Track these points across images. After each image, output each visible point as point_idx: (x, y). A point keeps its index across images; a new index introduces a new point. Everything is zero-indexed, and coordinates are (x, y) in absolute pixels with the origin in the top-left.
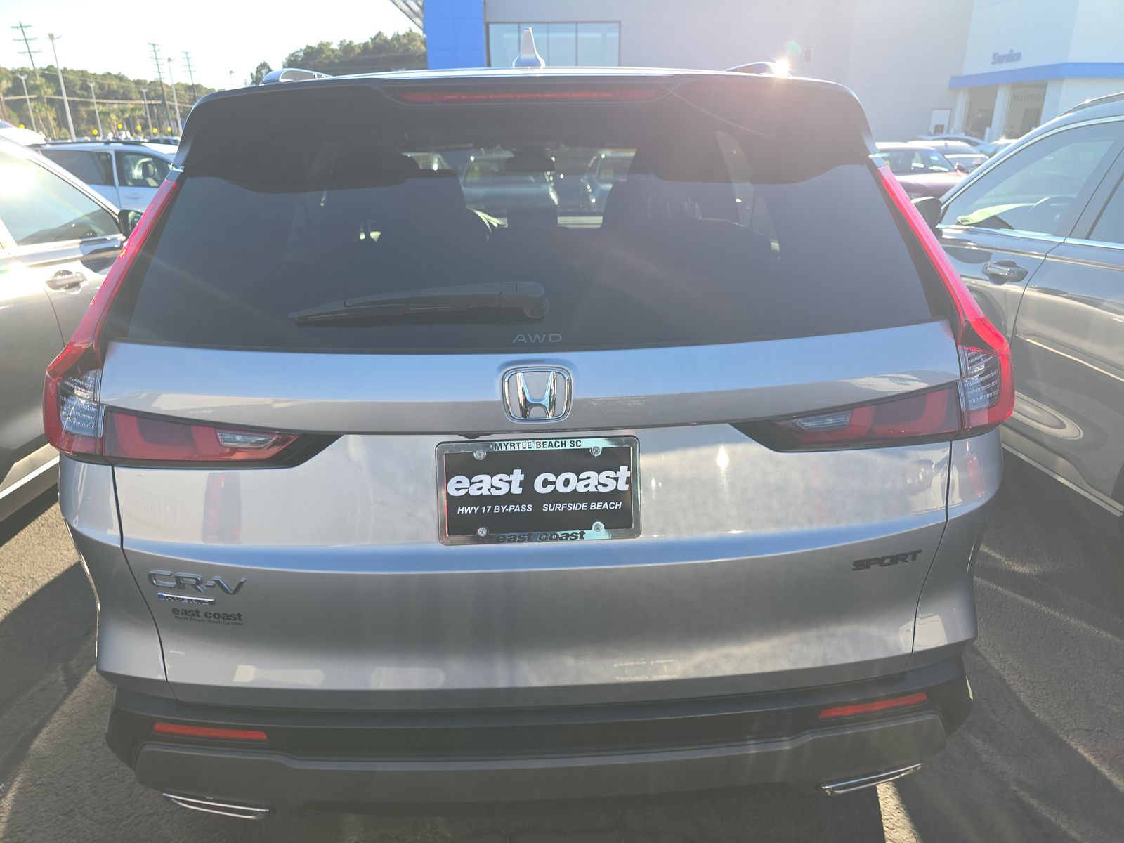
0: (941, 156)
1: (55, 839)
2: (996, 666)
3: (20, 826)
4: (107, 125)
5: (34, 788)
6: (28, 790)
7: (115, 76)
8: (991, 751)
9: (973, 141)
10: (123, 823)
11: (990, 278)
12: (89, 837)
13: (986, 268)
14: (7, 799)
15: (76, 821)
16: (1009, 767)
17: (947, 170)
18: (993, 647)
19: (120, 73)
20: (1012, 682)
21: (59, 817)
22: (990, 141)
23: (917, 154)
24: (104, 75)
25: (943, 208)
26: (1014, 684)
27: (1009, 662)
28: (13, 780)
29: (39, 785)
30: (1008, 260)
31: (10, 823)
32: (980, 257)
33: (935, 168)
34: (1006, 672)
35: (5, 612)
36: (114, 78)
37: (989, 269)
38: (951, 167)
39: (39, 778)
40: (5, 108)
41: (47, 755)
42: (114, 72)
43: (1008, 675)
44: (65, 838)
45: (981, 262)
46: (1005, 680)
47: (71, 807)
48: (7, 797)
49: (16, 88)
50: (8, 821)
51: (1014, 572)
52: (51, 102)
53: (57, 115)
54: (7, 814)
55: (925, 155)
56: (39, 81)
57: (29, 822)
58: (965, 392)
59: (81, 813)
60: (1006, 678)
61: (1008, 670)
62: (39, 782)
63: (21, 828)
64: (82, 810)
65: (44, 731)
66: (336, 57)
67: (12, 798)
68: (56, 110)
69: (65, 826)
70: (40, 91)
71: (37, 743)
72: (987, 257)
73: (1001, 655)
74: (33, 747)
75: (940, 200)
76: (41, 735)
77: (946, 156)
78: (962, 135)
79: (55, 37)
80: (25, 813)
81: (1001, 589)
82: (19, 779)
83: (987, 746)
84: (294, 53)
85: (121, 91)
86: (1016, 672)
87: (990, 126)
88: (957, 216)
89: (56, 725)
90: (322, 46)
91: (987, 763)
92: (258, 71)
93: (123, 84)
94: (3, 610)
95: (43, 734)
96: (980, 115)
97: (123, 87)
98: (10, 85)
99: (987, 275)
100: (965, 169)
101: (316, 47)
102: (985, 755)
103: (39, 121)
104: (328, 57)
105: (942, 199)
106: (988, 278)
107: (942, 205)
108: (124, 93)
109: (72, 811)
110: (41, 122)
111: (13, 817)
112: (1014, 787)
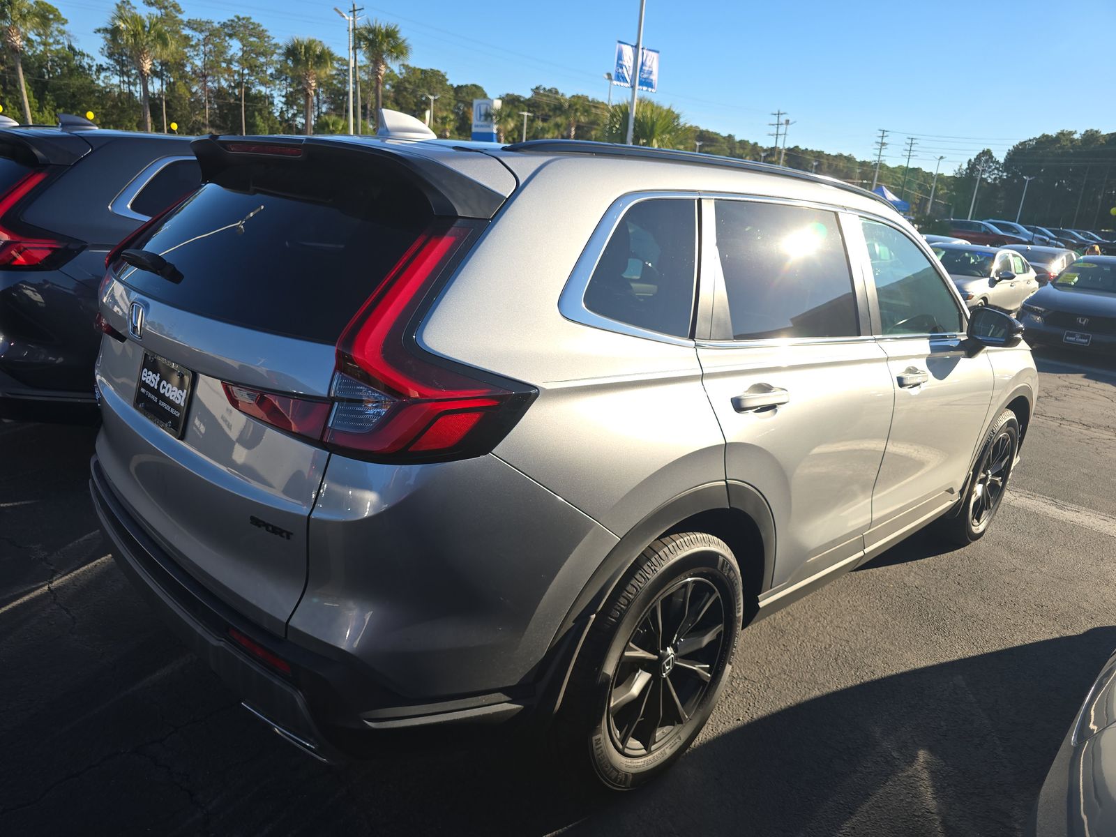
7: (845, 157)
19: (850, 155)
24: (836, 156)
36: (844, 159)
42: (846, 154)
66: (1073, 147)
79: (790, 122)
84: (1026, 142)
85: (845, 170)
90: (1061, 136)
92: (978, 158)
93: (849, 165)
97: (848, 167)
101: (1054, 136)
104: (1062, 147)
108: (847, 172)
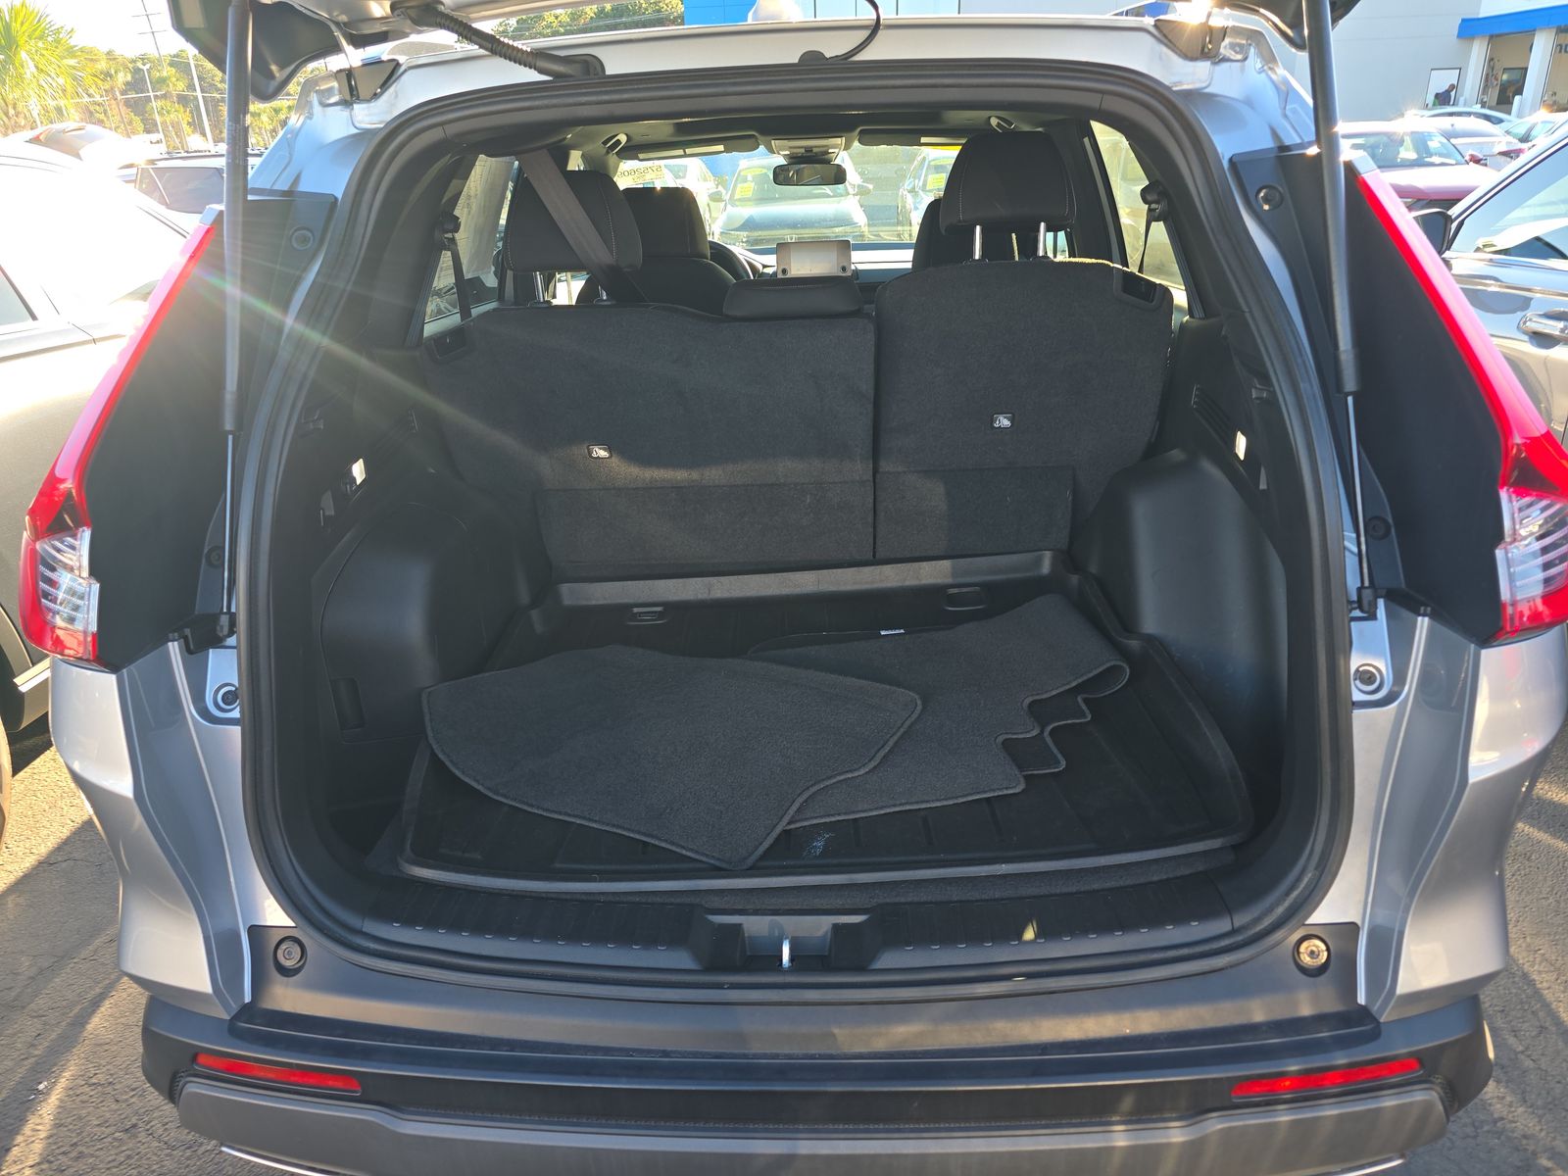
0: (1445, 141)
1: (108, 1169)
2: (1520, 957)
3: (62, 1146)
4: (257, 131)
5: (86, 1089)
6: (78, 1092)
8: (1509, 1099)
9: (1494, 117)
10: (203, 1149)
11: (1531, 338)
12: (155, 1167)
13: (1525, 323)
14: (49, 1104)
15: (140, 1142)
16: (1538, 1128)
17: (1454, 162)
18: (1516, 926)
20: (1545, 985)
21: (117, 1134)
22: (1520, 116)
23: (1408, 140)
25: (1454, 226)
26: (1549, 988)
27: (1542, 951)
28: (57, 1078)
29: (94, 1084)
30: (1562, 309)
31: (50, 1141)
32: (1513, 303)
33: (1436, 159)
34: (1536, 967)
35: (72, 824)
37: (1528, 324)
38: (1460, 157)
39: (96, 1074)
40: (123, 109)
41: (108, 1041)
43: (1540, 972)
44: (122, 1167)
45: (1513, 311)
46: (1534, 980)
47: (134, 1121)
48: (50, 1101)
49: (137, 83)
50: (48, 1138)
51: (1551, 803)
52: (183, 100)
53: (193, 117)
54: (48, 1127)
55: (1421, 141)
56: (167, 71)
57: (75, 1140)
58: (1509, 567)
59: (148, 1130)
60: (1535, 976)
61: (1540, 964)
62: (94, 1081)
63: (64, 1149)
64: (148, 1127)
65: (107, 1003)
67: (57, 1103)
68: (191, 112)
69: (124, 1148)
70: (168, 86)
71: (96, 1023)
72: (1525, 304)
73: (1528, 939)
74: (90, 1027)
75: (1450, 213)
76: (103, 1009)
77: (1453, 141)
78: (1477, 108)
80: (71, 1127)
81: (1531, 830)
82: (67, 1074)
83: (1502, 1090)
86: (1552, 969)
87: (1521, 93)
88: (1478, 238)
89: (124, 995)
91: (1502, 1119)
94: (69, 822)
95: (106, 1008)
96: (1505, 77)
98: (129, 78)
99: (1525, 333)
100: (1481, 160)
102: (1499, 1106)
103: (168, 127)
105: (1454, 212)
106: (1526, 338)
107: (1452, 221)
109: (134, 1126)
110: (171, 128)
111: (55, 1131)
112: (1544, 1162)
